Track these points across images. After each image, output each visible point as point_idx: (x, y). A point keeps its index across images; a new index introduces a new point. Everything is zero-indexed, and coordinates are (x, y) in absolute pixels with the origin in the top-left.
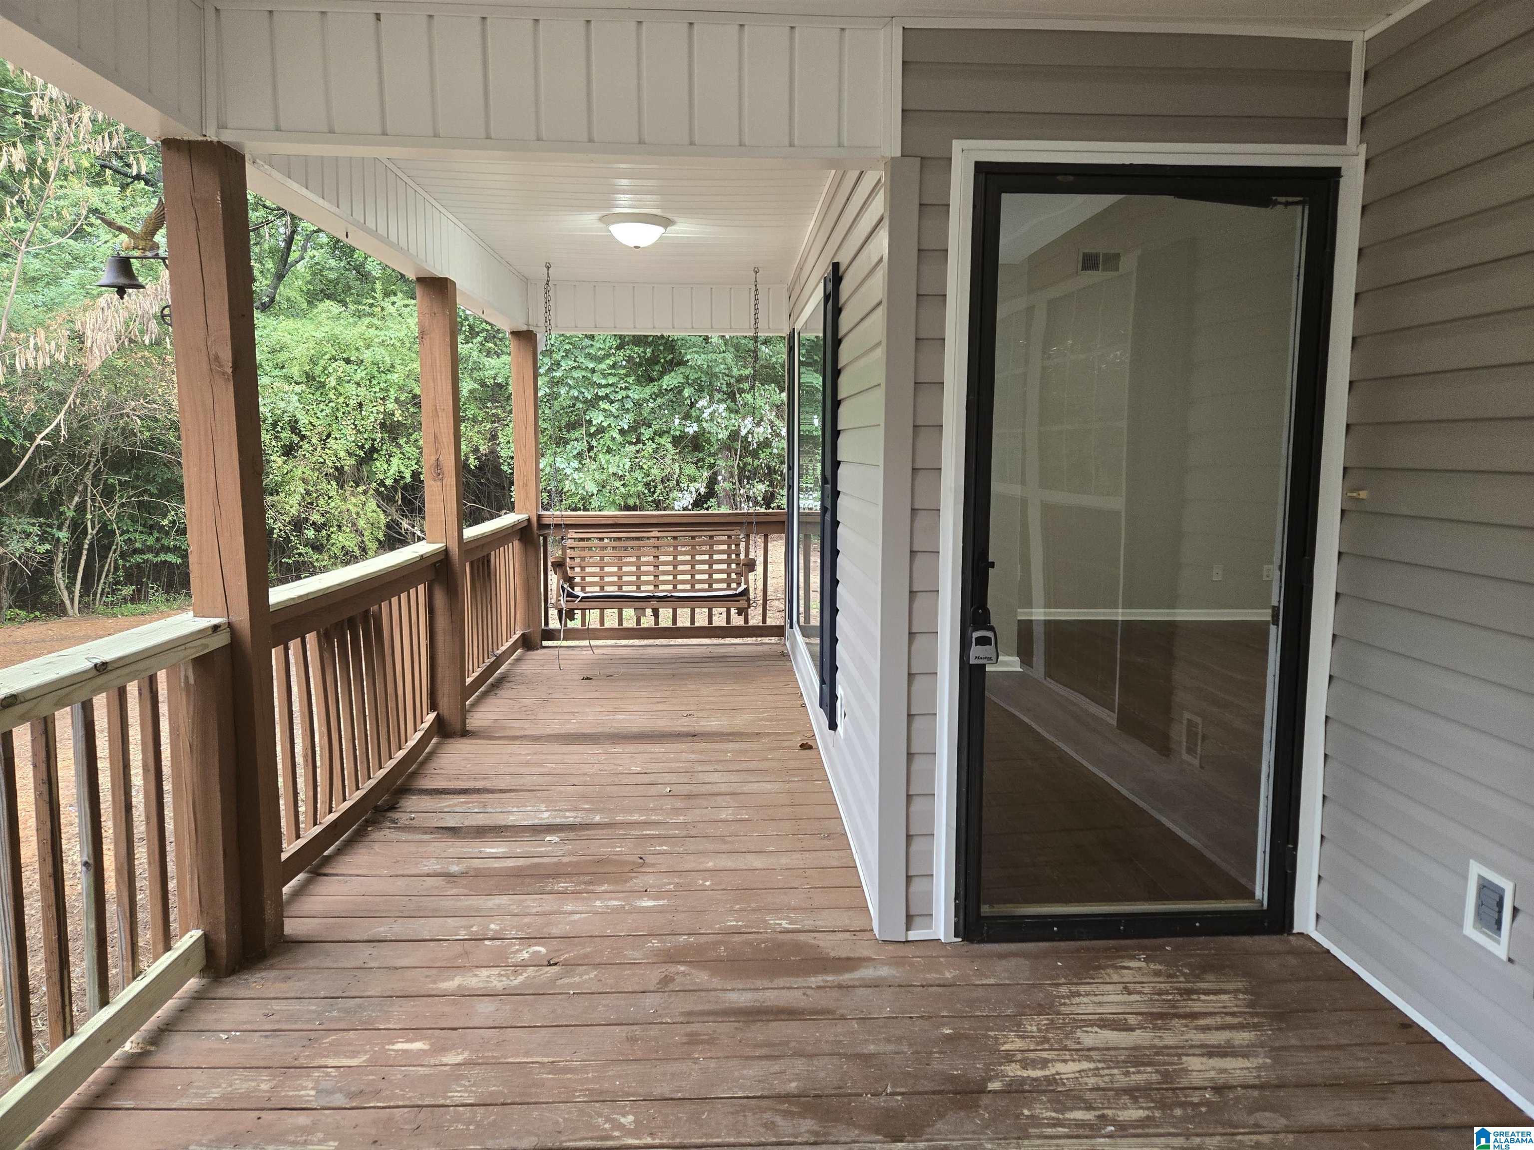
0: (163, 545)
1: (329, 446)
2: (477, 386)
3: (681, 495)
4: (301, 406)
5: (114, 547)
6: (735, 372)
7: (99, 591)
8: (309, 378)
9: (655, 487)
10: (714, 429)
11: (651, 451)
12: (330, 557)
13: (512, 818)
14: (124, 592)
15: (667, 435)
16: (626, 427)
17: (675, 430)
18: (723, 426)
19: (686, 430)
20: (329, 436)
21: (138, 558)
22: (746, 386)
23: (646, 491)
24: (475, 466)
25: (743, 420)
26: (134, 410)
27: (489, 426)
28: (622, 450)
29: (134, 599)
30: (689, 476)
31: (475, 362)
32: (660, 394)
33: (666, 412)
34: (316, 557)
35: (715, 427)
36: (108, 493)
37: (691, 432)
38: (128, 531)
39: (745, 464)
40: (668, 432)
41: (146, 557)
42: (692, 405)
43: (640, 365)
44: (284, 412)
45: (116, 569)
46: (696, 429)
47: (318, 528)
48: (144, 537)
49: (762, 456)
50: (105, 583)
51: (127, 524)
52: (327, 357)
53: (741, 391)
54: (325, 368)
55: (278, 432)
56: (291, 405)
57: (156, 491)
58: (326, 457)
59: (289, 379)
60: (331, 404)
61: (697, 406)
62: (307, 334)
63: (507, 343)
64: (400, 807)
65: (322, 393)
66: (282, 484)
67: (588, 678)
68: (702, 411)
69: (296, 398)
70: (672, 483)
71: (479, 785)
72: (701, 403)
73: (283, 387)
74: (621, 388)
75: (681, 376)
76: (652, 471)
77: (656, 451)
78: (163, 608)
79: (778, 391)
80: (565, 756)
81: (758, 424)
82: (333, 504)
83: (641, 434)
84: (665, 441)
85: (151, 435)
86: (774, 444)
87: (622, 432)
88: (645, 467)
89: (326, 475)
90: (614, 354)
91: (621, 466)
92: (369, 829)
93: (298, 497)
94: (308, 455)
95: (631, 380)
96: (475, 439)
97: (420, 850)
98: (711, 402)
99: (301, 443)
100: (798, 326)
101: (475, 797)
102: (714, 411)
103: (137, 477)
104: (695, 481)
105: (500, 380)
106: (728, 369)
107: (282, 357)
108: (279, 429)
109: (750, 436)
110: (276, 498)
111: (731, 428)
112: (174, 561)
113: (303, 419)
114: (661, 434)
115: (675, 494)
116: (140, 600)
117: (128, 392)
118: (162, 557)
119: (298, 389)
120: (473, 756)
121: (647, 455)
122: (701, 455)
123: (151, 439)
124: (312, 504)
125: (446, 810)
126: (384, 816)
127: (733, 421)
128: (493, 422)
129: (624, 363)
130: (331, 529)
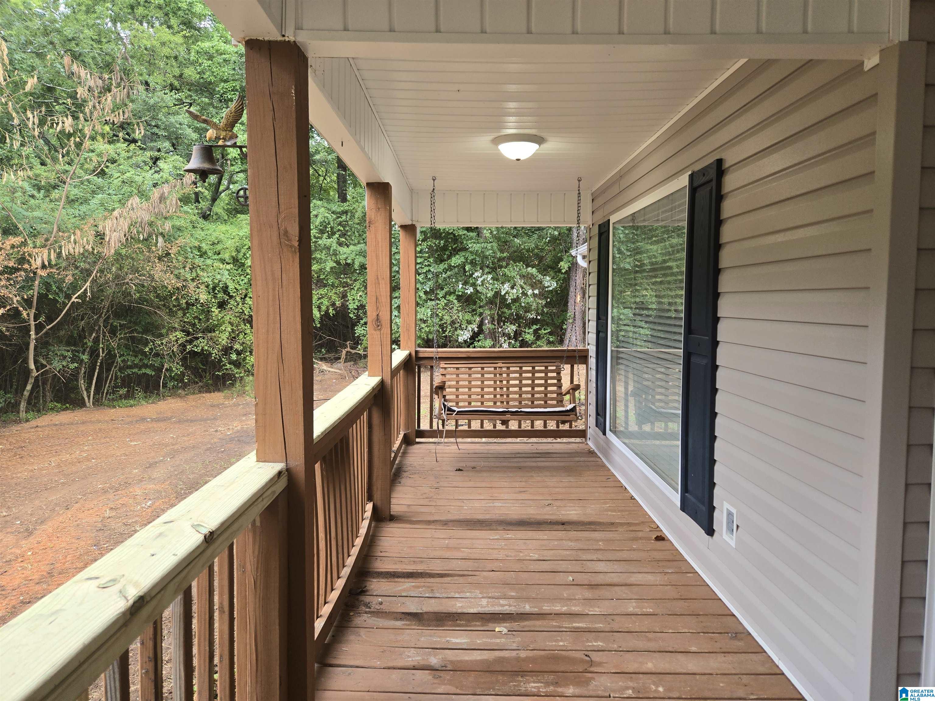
0: (144, 363)
1: (246, 302)
2: (335, 265)
3: (462, 333)
4: (230, 278)
5: (115, 364)
6: (499, 255)
7: (105, 391)
8: (235, 260)
9: (446, 327)
10: (484, 291)
11: (444, 305)
12: (245, 371)
13: (459, 605)
14: (121, 392)
15: (453, 295)
16: (428, 290)
17: (459, 291)
18: (490, 289)
19: (466, 291)
20: (246, 296)
21: (129, 371)
22: (504, 264)
23: (441, 330)
24: (333, 314)
25: (503, 286)
26: (131, 280)
27: (342, 289)
28: (425, 304)
29: (127, 397)
30: (467, 320)
31: (334, 250)
32: (450, 268)
33: (454, 280)
34: (236, 371)
35: (485, 290)
36: (113, 332)
37: (469, 292)
38: (123, 355)
39: (503, 313)
40: (454, 293)
41: (134, 371)
42: (471, 275)
43: (437, 251)
44: (220, 281)
45: (116, 378)
46: (472, 291)
47: (239, 353)
48: (133, 358)
49: (514, 307)
50: (109, 387)
51: (124, 351)
52: (247, 247)
53: (501, 267)
54: (245, 254)
55: (216, 293)
56: (224, 277)
57: (141, 330)
58: (245, 309)
59: (223, 261)
60: (248, 276)
61: (474, 276)
62: (234, 234)
63: (353, 238)
64: (367, 591)
65: (242, 270)
66: (217, 326)
67: (460, 470)
68: (476, 279)
69: (227, 272)
70: (457, 325)
71: (420, 568)
72: (476, 274)
73: (219, 266)
74: (425, 266)
75: (463, 257)
76: (445, 317)
77: (446, 305)
78: (143, 402)
79: (525, 267)
80: (474, 541)
81: (512, 288)
82: (248, 338)
83: (437, 294)
84: (452, 298)
85: (140, 295)
86: (522, 300)
87: (426, 293)
88: (440, 314)
89: (244, 320)
90: (420, 245)
91: (426, 314)
92: (351, 614)
93: (227, 334)
94: (233, 308)
95: (431, 260)
96: (333, 298)
97: (399, 638)
98: (483, 274)
99: (229, 301)
100: (614, 219)
101: (420, 582)
102: (484, 280)
103: (130, 322)
104: (471, 324)
105: (349, 261)
106: (494, 253)
107: (219, 247)
108: (216, 292)
109: (507, 295)
110: (213, 334)
111: (495, 290)
112: (150, 373)
113: (231, 286)
114: (450, 293)
115: (459, 332)
116: (129, 397)
117: (128, 269)
118: (144, 371)
119: (228, 267)
120: (405, 539)
121: (441, 307)
122: (474, 307)
123: (140, 298)
124: (234, 338)
125: (403, 594)
126: (358, 600)
127: (496, 286)
128: (345, 287)
129: (427, 250)
130: (247, 354)
